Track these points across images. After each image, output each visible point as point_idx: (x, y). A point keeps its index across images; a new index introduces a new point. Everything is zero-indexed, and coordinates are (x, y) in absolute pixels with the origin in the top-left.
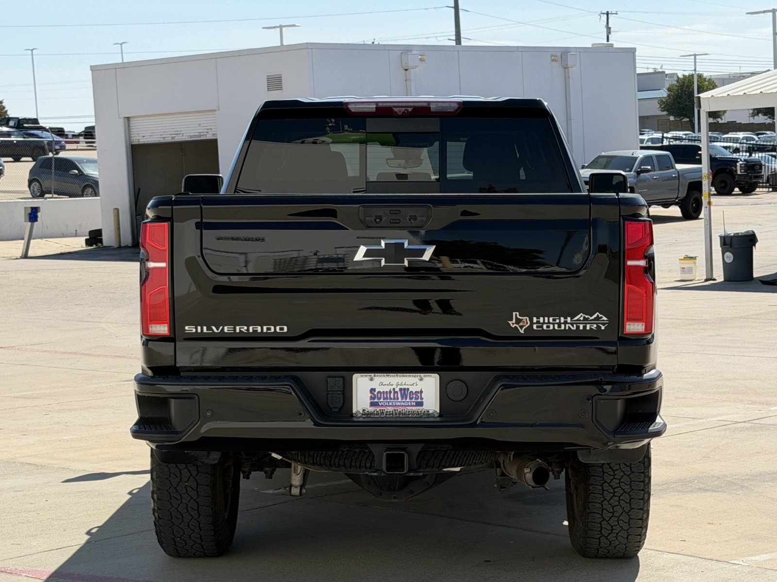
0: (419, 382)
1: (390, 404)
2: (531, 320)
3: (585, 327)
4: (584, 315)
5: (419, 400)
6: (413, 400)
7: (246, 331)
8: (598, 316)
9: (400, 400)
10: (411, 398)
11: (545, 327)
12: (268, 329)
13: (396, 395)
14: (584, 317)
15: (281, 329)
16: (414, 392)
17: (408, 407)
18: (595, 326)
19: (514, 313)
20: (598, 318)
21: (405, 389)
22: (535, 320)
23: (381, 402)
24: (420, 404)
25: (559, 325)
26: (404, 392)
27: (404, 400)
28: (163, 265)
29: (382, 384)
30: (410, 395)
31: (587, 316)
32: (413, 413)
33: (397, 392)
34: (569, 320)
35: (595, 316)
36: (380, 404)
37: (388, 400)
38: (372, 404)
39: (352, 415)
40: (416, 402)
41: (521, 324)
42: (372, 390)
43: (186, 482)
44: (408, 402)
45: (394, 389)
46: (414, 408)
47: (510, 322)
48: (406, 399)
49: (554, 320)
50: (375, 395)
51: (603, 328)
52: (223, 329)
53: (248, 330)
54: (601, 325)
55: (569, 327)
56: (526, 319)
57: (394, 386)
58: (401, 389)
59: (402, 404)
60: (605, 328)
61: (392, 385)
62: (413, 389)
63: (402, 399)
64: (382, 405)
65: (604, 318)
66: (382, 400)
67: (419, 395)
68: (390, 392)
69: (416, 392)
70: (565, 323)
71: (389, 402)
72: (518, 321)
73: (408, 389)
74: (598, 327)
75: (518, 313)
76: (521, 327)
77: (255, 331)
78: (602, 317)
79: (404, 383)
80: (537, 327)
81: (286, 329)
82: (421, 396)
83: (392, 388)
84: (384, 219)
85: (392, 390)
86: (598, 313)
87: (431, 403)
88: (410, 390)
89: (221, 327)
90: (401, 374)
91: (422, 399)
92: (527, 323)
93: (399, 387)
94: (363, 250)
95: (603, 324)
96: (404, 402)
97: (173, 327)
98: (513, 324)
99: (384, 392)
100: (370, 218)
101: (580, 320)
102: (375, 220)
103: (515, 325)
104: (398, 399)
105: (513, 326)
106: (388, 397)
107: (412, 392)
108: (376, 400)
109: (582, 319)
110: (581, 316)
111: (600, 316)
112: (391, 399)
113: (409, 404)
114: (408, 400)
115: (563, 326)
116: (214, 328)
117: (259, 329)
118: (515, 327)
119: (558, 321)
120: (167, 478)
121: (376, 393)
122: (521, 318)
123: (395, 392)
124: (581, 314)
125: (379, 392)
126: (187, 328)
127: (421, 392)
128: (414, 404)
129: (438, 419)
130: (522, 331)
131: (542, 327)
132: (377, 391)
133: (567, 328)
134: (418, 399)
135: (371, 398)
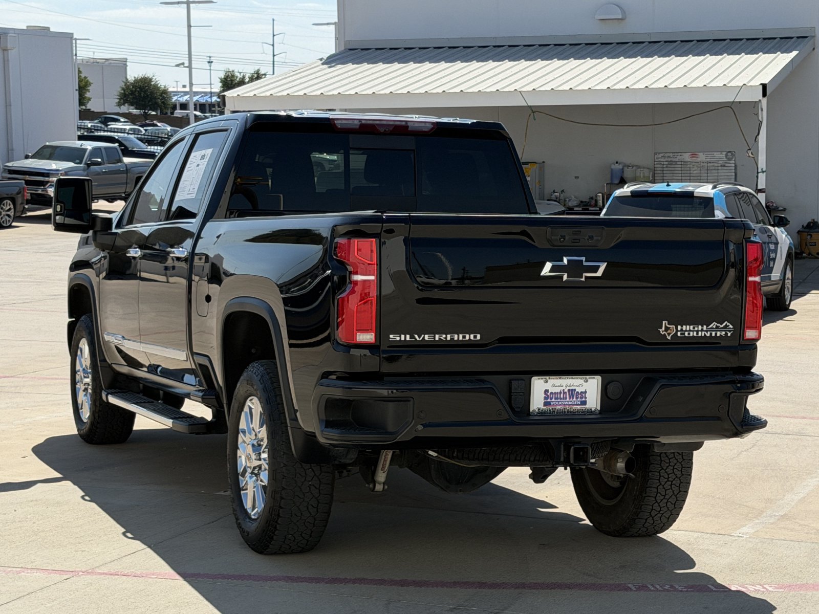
0: (584, 384)
1: (560, 403)
2: (677, 328)
3: (716, 334)
4: (716, 324)
5: (584, 399)
6: (579, 400)
7: (444, 339)
8: (726, 324)
9: (568, 400)
10: (577, 398)
11: (686, 334)
12: (464, 337)
13: (565, 395)
14: (716, 326)
15: (475, 337)
16: (580, 392)
17: (573, 405)
18: (724, 333)
19: (664, 322)
20: (726, 326)
21: (572, 390)
22: (679, 328)
23: (552, 402)
24: (584, 403)
25: (697, 332)
26: (572, 392)
27: (571, 400)
28: (372, 278)
29: (554, 386)
30: (576, 395)
31: (718, 325)
32: (578, 411)
33: (566, 392)
34: (705, 328)
35: (724, 324)
36: (552, 404)
37: (559, 400)
38: (546, 404)
39: (528, 413)
40: (581, 401)
41: (669, 331)
42: (546, 391)
43: (309, 481)
44: (574, 401)
45: (564, 390)
46: (579, 407)
47: (661, 330)
48: (573, 399)
49: (694, 328)
50: (548, 396)
51: (729, 334)
52: (424, 337)
53: (446, 338)
54: (728, 332)
55: (705, 334)
56: (673, 327)
57: (564, 388)
58: (569, 390)
59: (570, 403)
60: (731, 334)
61: (562, 386)
62: (579, 390)
63: (570, 399)
64: (553, 405)
65: (731, 326)
66: (553, 400)
67: (584, 395)
68: (560, 393)
69: (581, 392)
70: (702, 330)
71: (559, 402)
72: (667, 329)
73: (575, 390)
74: (726, 334)
75: (667, 322)
76: (669, 334)
77: (452, 339)
78: (729, 326)
79: (572, 385)
80: (681, 334)
81: (479, 337)
82: (585, 395)
83: (562, 388)
84: (567, 238)
85: (562, 391)
86: (726, 322)
87: (593, 401)
88: (577, 391)
89: (423, 336)
90: (570, 377)
91: (586, 398)
92: (673, 331)
93: (568, 388)
94: (548, 266)
95: (730, 331)
96: (571, 401)
97: (378, 336)
98: (663, 331)
99: (555, 393)
100: (556, 238)
101: (713, 328)
102: (560, 239)
103: (664, 332)
104: (566, 398)
105: (663, 334)
106: (559, 397)
107: (578, 392)
108: (549, 400)
109: (714, 327)
110: (714, 324)
111: (728, 324)
112: (561, 399)
113: (575, 403)
114: (574, 399)
115: (700, 333)
116: (416, 336)
117: (456, 337)
118: (665, 334)
119: (696, 329)
120: (293, 478)
121: (549, 394)
122: (669, 326)
123: (565, 393)
124: (714, 323)
125: (551, 393)
126: (391, 336)
127: (586, 392)
128: (579, 403)
129: (598, 416)
130: (669, 338)
131: (684, 334)
132: (550, 392)
133: (703, 335)
134: (582, 398)
135: (545, 398)
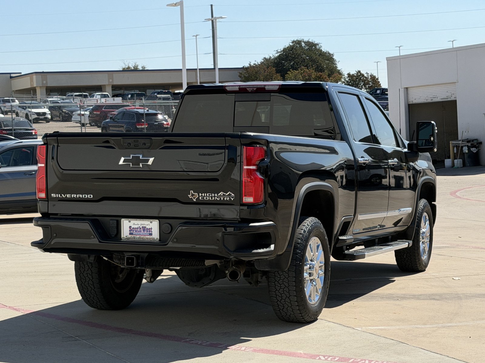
0: (150, 224)
1: (138, 234)
2: (199, 195)
3: (224, 199)
4: (223, 193)
5: (151, 233)
6: (148, 232)
7: (76, 197)
8: (230, 193)
9: (142, 232)
10: (147, 232)
12: (85, 196)
14: (223, 194)
15: (90, 196)
17: (146, 236)
18: (229, 198)
19: (191, 191)
20: (230, 195)
21: (144, 227)
22: (200, 194)
23: (134, 233)
24: (151, 234)
25: (212, 197)
26: (144, 228)
27: (144, 232)
28: (43, 165)
29: (134, 224)
30: (147, 230)
31: (224, 194)
32: (147, 239)
34: (216, 195)
35: (228, 193)
37: (137, 232)
38: (130, 234)
39: (121, 239)
41: (194, 196)
42: (130, 227)
45: (140, 227)
46: (148, 236)
47: (189, 196)
48: (145, 232)
49: (209, 195)
50: (131, 229)
51: (232, 199)
52: (66, 196)
53: (77, 196)
54: (231, 198)
55: (216, 199)
56: (196, 194)
58: (142, 227)
59: (143, 234)
60: (233, 199)
61: (139, 225)
62: (148, 227)
63: (143, 231)
64: (135, 235)
65: (233, 195)
66: (134, 232)
68: (138, 228)
69: (149, 229)
70: (215, 196)
71: (137, 233)
72: (193, 195)
73: (146, 227)
74: (230, 199)
75: (192, 191)
76: (194, 198)
77: (79, 197)
78: (231, 194)
79: (144, 224)
80: (201, 198)
81: (92, 197)
83: (139, 226)
84: (132, 144)
86: (229, 192)
87: (156, 235)
88: (147, 227)
89: (66, 195)
90: (142, 220)
91: (152, 232)
92: (197, 196)
93: (142, 226)
94: (122, 159)
95: (232, 198)
97: (47, 195)
98: (190, 196)
99: (135, 228)
100: (125, 144)
101: (221, 195)
102: (128, 145)
103: (191, 197)
104: (141, 231)
105: (190, 197)
107: (147, 228)
108: (132, 232)
109: (222, 194)
110: (222, 193)
111: (231, 193)
112: (138, 231)
113: (146, 234)
114: (146, 232)
115: (213, 198)
116: (63, 195)
117: (81, 196)
118: (192, 198)
119: (211, 195)
121: (132, 228)
122: (194, 193)
123: (140, 228)
124: (222, 192)
125: (133, 228)
126: (52, 195)
127: (151, 229)
128: (149, 234)
129: (159, 242)
130: (195, 200)
131: (204, 198)
133: (215, 199)
135: (130, 231)
